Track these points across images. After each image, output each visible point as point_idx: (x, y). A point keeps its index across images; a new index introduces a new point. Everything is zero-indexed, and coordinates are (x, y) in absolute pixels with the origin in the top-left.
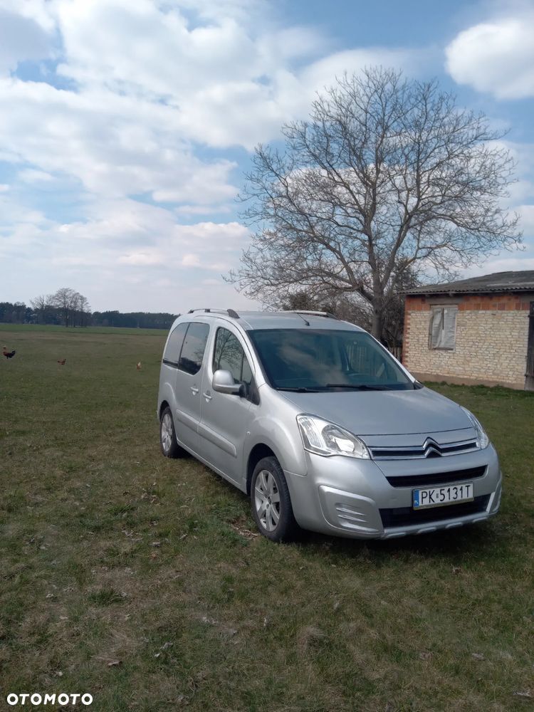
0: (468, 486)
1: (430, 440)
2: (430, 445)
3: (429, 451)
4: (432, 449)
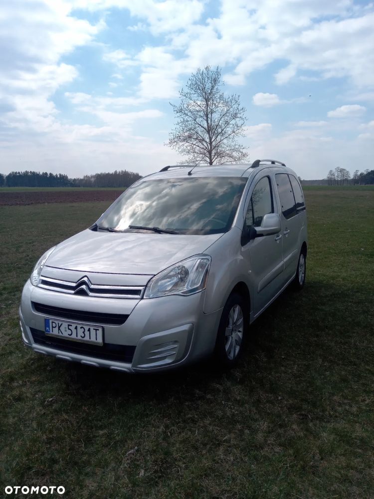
0: (96, 330)
1: (85, 279)
2: (84, 283)
3: (80, 289)
4: (84, 287)
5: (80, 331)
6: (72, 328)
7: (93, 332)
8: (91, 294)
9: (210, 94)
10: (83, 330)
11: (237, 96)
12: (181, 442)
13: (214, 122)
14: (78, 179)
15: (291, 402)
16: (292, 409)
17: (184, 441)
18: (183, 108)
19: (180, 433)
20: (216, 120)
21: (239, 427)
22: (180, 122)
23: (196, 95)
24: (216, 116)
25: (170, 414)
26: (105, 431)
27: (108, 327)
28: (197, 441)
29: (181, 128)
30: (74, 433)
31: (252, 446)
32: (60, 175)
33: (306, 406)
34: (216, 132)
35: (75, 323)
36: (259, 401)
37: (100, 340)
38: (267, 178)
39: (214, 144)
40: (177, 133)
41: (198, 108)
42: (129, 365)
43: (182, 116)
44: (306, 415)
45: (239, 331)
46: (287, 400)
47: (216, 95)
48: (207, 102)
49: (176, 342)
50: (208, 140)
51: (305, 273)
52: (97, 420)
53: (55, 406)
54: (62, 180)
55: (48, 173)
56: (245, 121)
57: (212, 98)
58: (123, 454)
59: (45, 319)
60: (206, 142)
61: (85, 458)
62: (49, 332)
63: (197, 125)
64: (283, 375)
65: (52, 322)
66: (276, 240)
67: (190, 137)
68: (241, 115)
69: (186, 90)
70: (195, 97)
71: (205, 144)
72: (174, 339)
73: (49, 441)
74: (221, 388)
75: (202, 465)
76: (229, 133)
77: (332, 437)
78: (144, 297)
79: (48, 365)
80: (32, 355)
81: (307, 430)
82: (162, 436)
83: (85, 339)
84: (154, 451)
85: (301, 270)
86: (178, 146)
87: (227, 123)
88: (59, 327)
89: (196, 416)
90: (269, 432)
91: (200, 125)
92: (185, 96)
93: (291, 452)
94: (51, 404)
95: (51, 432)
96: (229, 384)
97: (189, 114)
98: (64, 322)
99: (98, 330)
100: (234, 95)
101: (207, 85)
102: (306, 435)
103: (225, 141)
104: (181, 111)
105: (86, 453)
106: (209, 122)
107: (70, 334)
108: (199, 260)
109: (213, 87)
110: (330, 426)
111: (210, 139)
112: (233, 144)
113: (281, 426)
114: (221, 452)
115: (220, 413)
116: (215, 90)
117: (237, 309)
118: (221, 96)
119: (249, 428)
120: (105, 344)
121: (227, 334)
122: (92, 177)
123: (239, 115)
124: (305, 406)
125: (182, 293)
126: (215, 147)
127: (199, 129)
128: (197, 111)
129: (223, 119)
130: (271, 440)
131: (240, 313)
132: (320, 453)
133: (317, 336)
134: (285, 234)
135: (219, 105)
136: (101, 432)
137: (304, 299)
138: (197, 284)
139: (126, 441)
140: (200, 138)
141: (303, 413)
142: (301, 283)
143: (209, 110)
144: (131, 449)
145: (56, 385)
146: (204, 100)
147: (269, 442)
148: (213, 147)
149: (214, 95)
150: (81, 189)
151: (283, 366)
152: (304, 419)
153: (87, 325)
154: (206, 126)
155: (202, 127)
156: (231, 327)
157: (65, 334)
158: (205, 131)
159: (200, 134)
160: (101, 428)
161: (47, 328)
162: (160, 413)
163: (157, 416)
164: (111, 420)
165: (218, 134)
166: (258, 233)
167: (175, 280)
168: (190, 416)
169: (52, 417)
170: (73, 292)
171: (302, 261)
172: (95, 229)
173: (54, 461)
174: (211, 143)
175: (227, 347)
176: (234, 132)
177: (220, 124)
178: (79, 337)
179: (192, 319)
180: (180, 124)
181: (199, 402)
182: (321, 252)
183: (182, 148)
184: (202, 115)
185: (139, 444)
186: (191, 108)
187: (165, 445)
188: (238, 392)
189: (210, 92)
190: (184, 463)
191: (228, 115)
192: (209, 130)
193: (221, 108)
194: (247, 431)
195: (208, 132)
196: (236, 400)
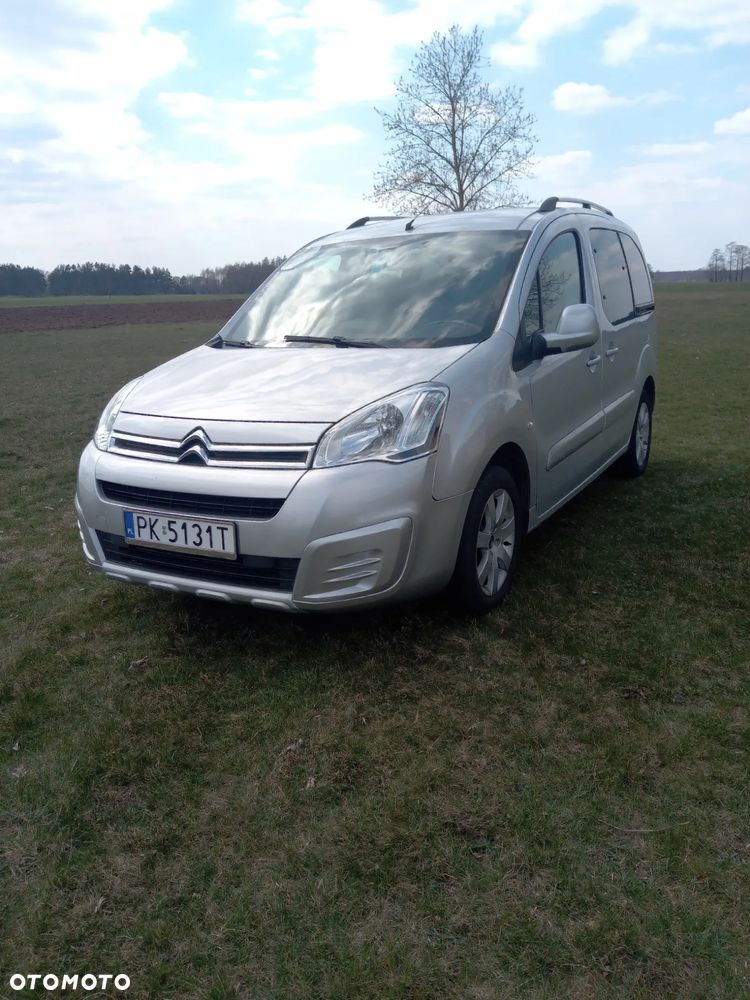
1: (199, 433)
2: (196, 441)
3: (189, 451)
4: (197, 448)
5: (192, 533)
6: (177, 527)
7: (216, 533)
8: (211, 462)
9: (459, 85)
10: (197, 530)
11: (517, 91)
12: (386, 734)
13: (469, 145)
14: (190, 278)
15: (606, 668)
16: (606, 681)
17: (391, 732)
18: (402, 118)
19: (385, 718)
20: (473, 143)
21: (500, 709)
22: (396, 148)
23: (430, 90)
24: (471, 135)
25: (367, 687)
26: (243, 714)
27: (244, 523)
28: (417, 731)
29: (399, 161)
30: (184, 718)
31: (523, 741)
32: (155, 269)
33: (636, 677)
34: (472, 168)
35: (181, 518)
36: (541, 666)
37: (230, 549)
38: (571, 235)
39: (468, 194)
40: (392, 173)
41: (434, 119)
42: (286, 596)
43: (402, 136)
44: (636, 692)
45: (507, 544)
46: (599, 666)
47: (472, 90)
48: (452, 105)
49: (376, 552)
50: (455, 187)
51: (649, 443)
52: (227, 697)
53: (149, 672)
54: (159, 280)
55: (132, 267)
56: (534, 143)
57: (463, 94)
58: (278, 752)
59: (125, 512)
60: (451, 190)
61: (203, 758)
62: (133, 536)
63: (432, 155)
64: (592, 623)
65: (138, 518)
66: (588, 366)
67: (418, 180)
68: (526, 131)
69: (410, 79)
70: (427, 93)
71: (449, 195)
72: (373, 546)
73: (138, 729)
74: (467, 644)
75: (426, 771)
76: (500, 169)
77: (687, 728)
78: (315, 466)
79: (134, 606)
80: (104, 588)
81: (634, 716)
82: (351, 724)
83: (200, 547)
84: (336, 748)
85: (642, 435)
86: (392, 200)
87: (495, 148)
88: (152, 527)
89: (417, 691)
90: (560, 719)
91: (439, 155)
92: (407, 92)
93: (601, 751)
94: (140, 669)
95: (140, 714)
96: (481, 636)
97: (416, 131)
98: (161, 518)
99: (226, 529)
100: (512, 88)
101: (454, 68)
102: (632, 726)
103: (491, 188)
104: (398, 124)
105: (206, 751)
106: (458, 147)
107: (173, 538)
108: (424, 395)
109: (466, 71)
110: (682, 711)
111: (461, 185)
112: (509, 193)
113: (583, 710)
114: (462, 752)
115: (463, 687)
116: (469, 78)
117: (504, 497)
118: (482, 90)
119: (522, 713)
120: (241, 557)
121: (480, 544)
122: (219, 272)
123: (520, 132)
124: (634, 675)
125: (389, 457)
126: (469, 201)
127: (438, 165)
128: (433, 124)
129: (487, 140)
130: (563, 731)
131: (508, 506)
132: (661, 756)
133: (668, 557)
134: (608, 356)
135: (480, 111)
136: (234, 716)
137: (644, 493)
138: (419, 441)
139: (282, 731)
140: (439, 182)
141: (631, 688)
142: (641, 463)
143: (458, 122)
144: (292, 742)
145: (150, 639)
146: (447, 99)
147: (559, 735)
148: (465, 203)
149: (468, 89)
150: (198, 297)
151: (592, 607)
152: (631, 697)
153: (205, 520)
154: (450, 155)
155: (443, 157)
156: (488, 531)
157: (164, 539)
158: (450, 167)
159: (439, 173)
160: (234, 709)
161: (129, 530)
162: (347, 685)
163: (342, 690)
164: (253, 696)
165: (477, 173)
166: (549, 346)
167: (376, 433)
168: (405, 690)
169: (142, 691)
170: (176, 459)
171: (644, 417)
172: (218, 344)
173: (146, 762)
174: (461, 193)
175: (481, 571)
176: (510, 168)
177: (481, 151)
178: (191, 545)
179: (409, 509)
180: (397, 154)
181: (424, 668)
182: (686, 408)
183: (402, 204)
184: (443, 133)
185: (307, 736)
186: (421, 118)
187: (355, 737)
188: (499, 650)
189: (458, 81)
190: (391, 767)
191: (498, 130)
192: (457, 164)
193: (484, 117)
194: (515, 718)
195: (456, 169)
196: (497, 665)
